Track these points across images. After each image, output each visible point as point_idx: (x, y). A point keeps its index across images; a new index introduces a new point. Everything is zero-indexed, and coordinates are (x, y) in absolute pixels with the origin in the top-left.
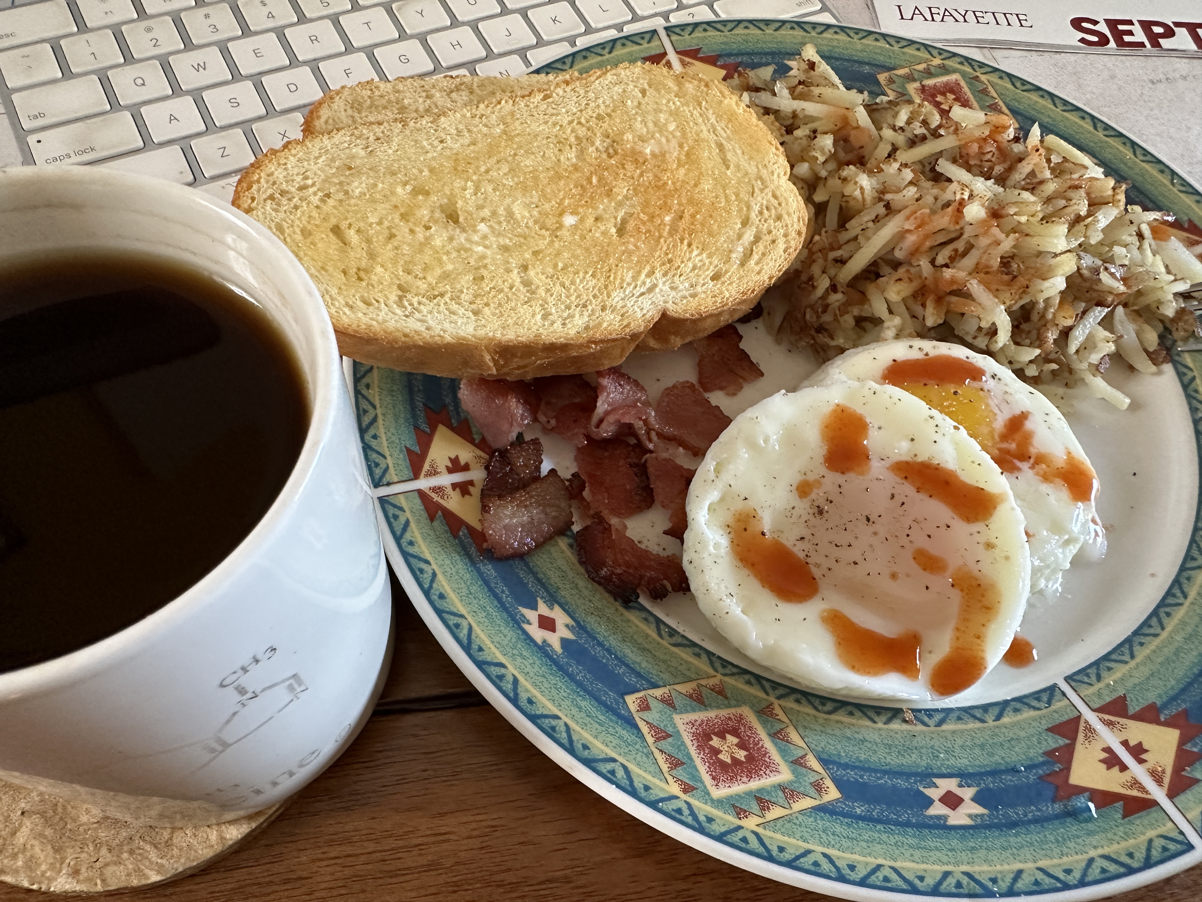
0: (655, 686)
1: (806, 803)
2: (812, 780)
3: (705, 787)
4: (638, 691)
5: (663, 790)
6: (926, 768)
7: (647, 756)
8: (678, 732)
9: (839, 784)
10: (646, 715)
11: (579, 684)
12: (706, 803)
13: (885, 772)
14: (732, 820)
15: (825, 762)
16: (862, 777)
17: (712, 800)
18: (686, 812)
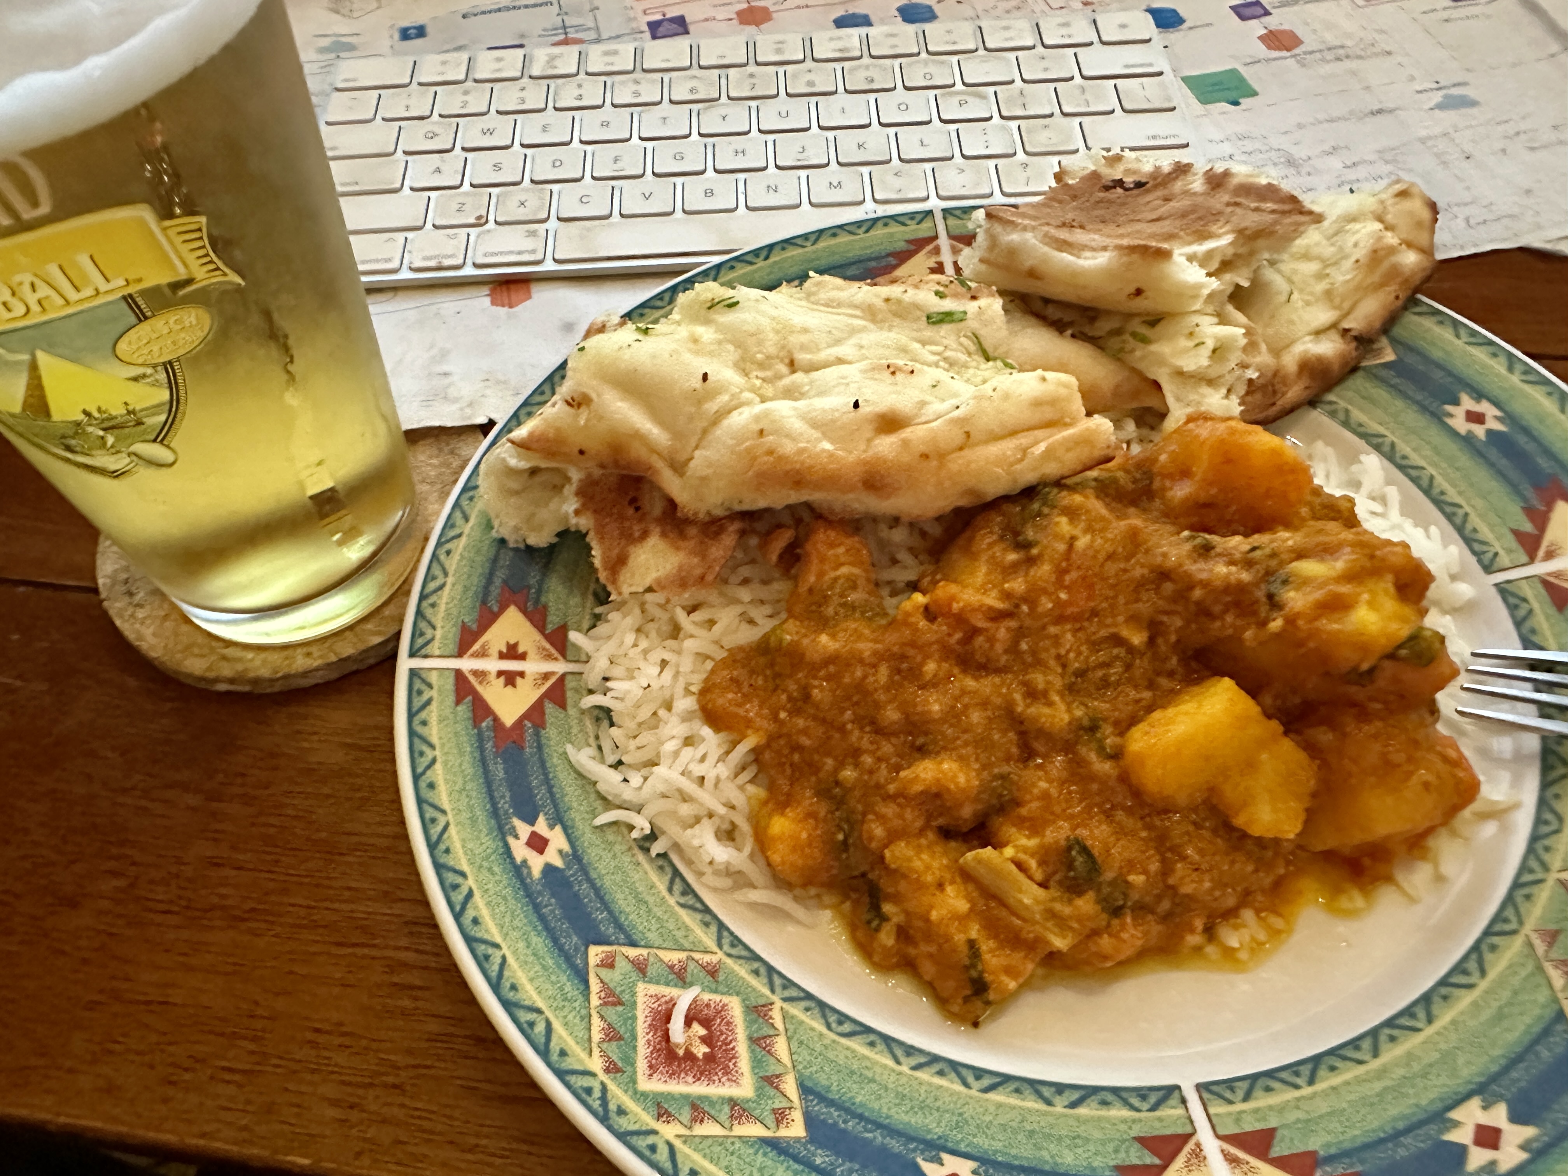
0: (633, 944)
1: (756, 1130)
2: (777, 1105)
3: (635, 1072)
4: (610, 944)
5: (580, 1061)
6: (940, 1138)
7: (582, 1018)
8: (635, 1002)
9: (810, 1121)
10: (605, 973)
11: (542, 918)
12: (626, 1092)
13: (879, 1126)
14: (648, 1120)
15: (805, 1090)
16: (845, 1122)
17: (635, 1092)
18: (597, 1093)
